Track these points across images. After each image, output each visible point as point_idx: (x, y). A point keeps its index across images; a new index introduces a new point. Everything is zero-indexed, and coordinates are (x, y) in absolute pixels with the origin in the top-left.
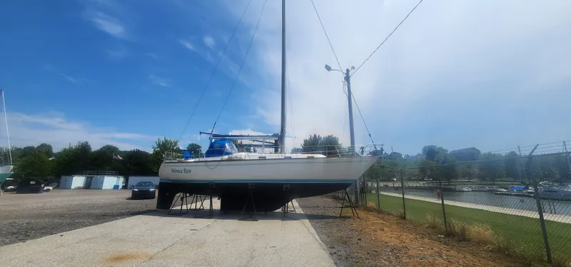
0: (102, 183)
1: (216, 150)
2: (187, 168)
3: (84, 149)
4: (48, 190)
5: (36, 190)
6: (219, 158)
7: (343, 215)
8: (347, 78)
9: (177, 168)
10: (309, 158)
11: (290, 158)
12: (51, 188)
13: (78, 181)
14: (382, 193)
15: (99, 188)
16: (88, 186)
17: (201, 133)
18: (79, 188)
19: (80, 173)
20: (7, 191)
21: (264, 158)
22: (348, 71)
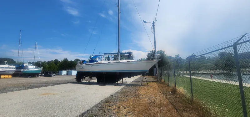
0: (72, 73)
1: (92, 60)
2: (84, 67)
3: (66, 60)
4: (54, 76)
5: (50, 76)
6: (93, 63)
7: (142, 84)
8: (154, 26)
9: (81, 67)
10: (127, 62)
11: (120, 62)
12: (55, 75)
13: (64, 72)
14: (185, 76)
15: (71, 75)
16: (67, 74)
17: (100, 53)
18: (65, 75)
19: (65, 70)
20: (42, 76)
21: (110, 63)
22: (153, 22)
